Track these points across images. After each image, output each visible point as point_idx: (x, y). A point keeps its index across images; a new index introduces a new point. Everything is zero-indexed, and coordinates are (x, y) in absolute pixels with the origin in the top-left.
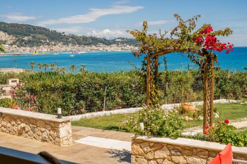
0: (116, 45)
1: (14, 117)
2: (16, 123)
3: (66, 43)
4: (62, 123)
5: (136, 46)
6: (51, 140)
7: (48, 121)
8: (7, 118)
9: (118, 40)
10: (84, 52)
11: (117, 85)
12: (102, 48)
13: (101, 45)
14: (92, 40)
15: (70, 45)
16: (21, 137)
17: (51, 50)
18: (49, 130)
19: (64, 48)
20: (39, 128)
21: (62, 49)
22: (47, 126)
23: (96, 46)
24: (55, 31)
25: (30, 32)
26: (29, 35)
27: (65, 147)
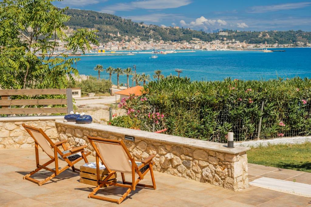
0: (220, 41)
1: (155, 144)
2: (157, 153)
3: (146, 38)
4: (236, 154)
5: (250, 43)
6: (216, 181)
7: (213, 151)
8: (143, 144)
9: (224, 34)
10: (172, 52)
11: (280, 99)
12: (198, 46)
13: (197, 41)
14: (184, 33)
15: (151, 41)
16: (165, 174)
17: (123, 48)
18: (215, 166)
19: (143, 45)
20: (197, 161)
21: (140, 46)
22: (210, 158)
23: (190, 43)
24: (129, 21)
25: (95, 22)
26: (93, 27)
27: (241, 193)
